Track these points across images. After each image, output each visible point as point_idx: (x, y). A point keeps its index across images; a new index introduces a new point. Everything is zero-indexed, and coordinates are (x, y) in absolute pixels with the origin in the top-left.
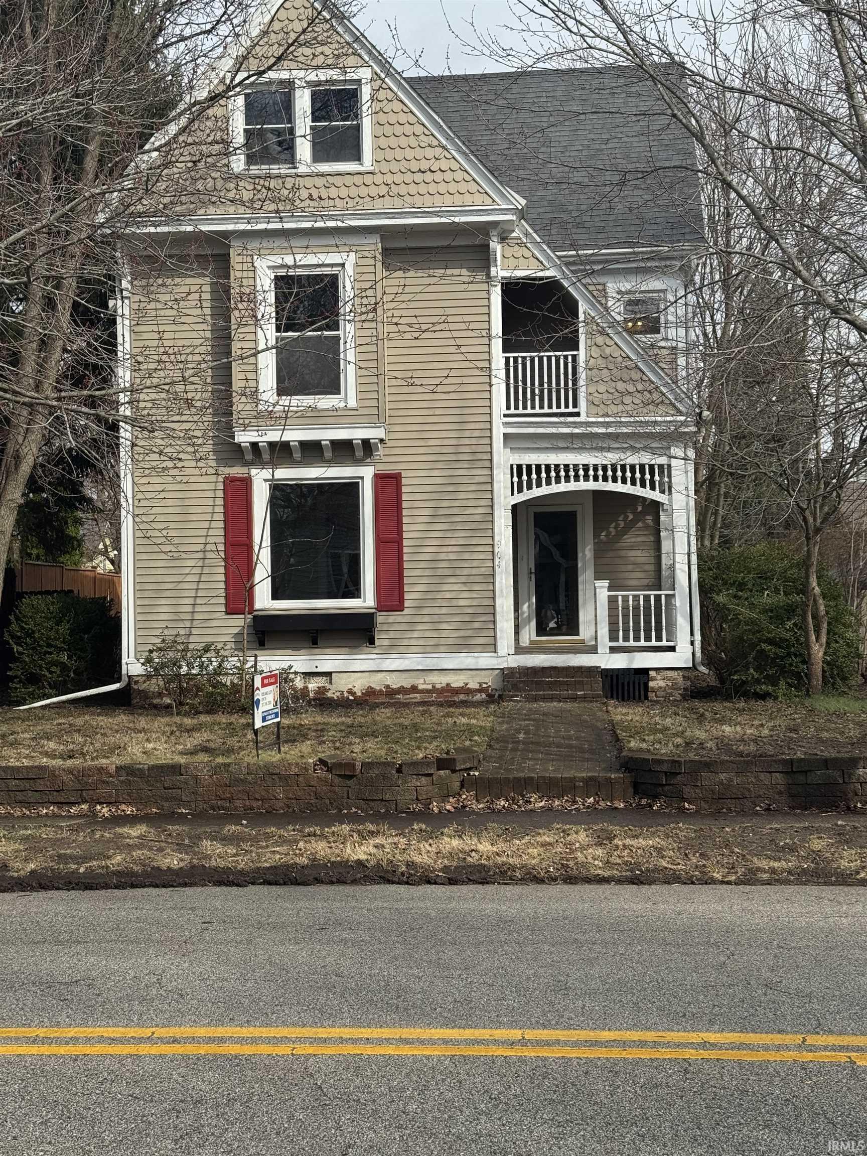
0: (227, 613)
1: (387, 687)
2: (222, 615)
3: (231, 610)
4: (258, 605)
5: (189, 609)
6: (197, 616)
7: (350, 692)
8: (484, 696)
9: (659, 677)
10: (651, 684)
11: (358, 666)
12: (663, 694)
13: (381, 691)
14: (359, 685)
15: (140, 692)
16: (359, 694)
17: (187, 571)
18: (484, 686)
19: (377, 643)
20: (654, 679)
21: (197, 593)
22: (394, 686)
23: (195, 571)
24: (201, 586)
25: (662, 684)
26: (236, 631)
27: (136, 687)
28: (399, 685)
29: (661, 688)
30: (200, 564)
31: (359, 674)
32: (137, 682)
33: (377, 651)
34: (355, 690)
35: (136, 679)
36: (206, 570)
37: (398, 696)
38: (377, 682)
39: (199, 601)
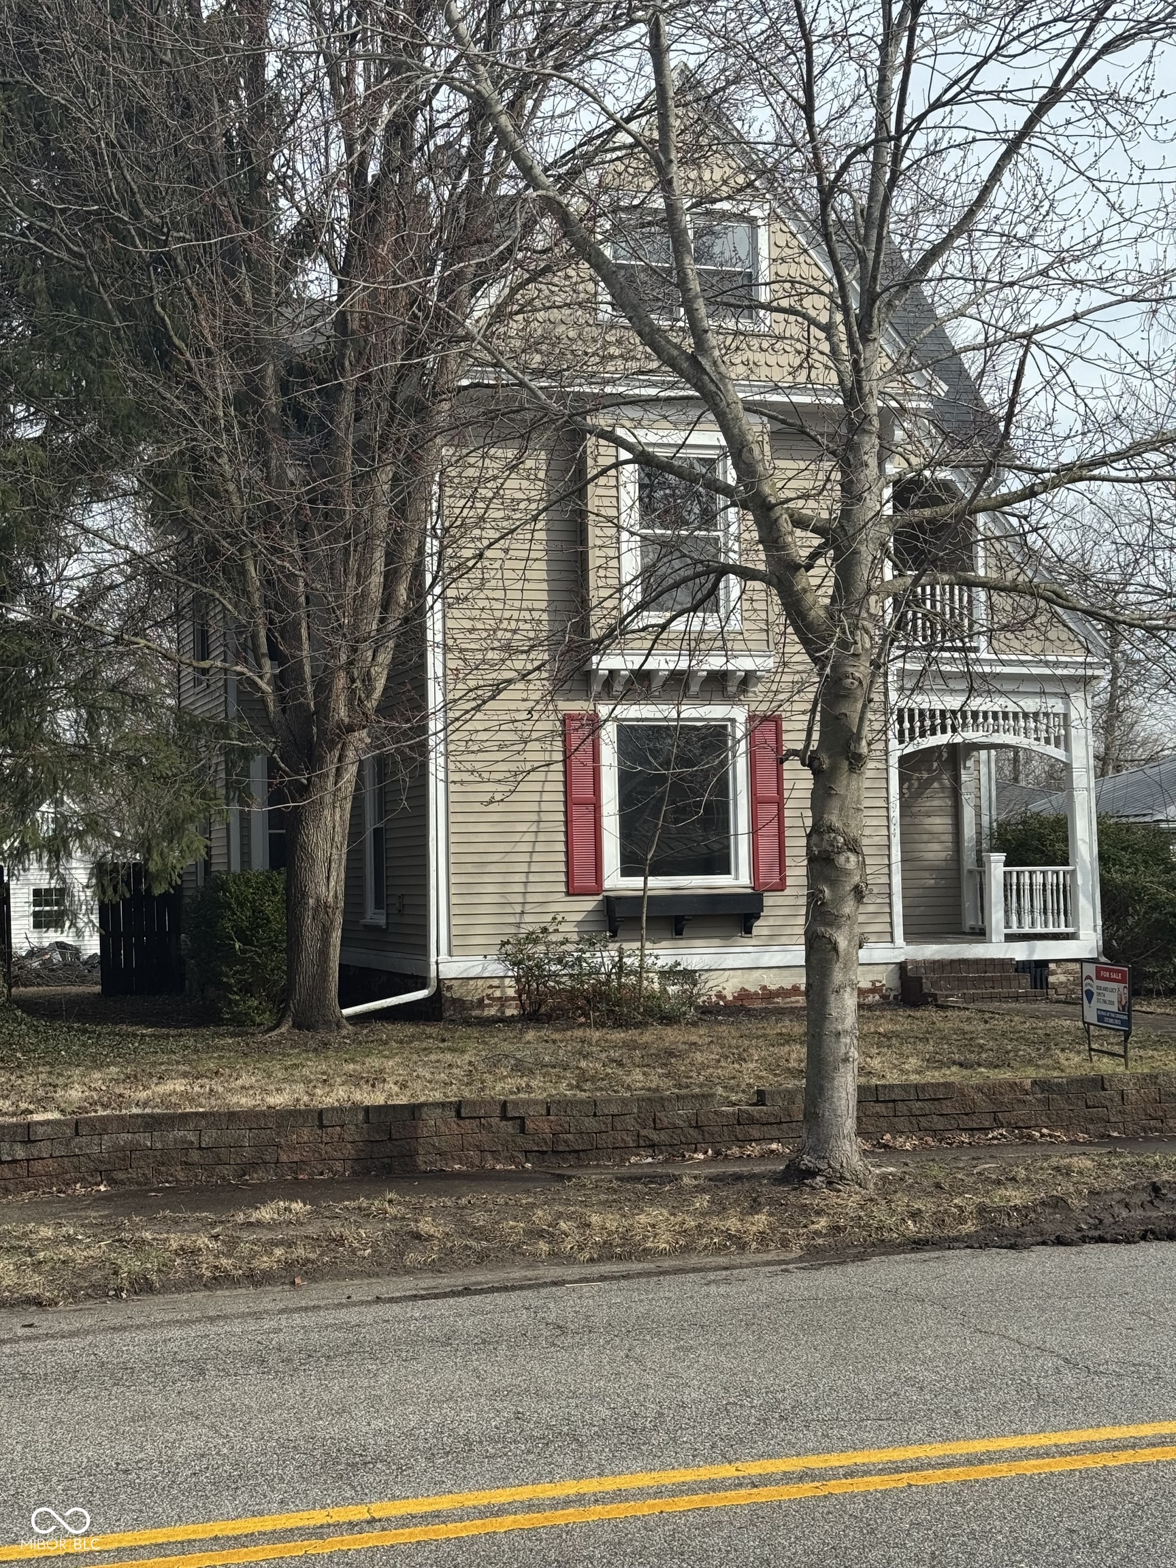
0: (568, 894)
1: (764, 988)
2: (561, 897)
3: (572, 891)
4: (607, 884)
5: (520, 888)
6: (530, 898)
7: (720, 996)
8: (877, 997)
9: (1059, 971)
10: (1051, 979)
11: (730, 962)
12: (1064, 991)
13: (756, 993)
14: (730, 986)
15: (454, 1001)
16: (730, 998)
17: (517, 837)
18: (878, 984)
19: (755, 931)
20: (1054, 973)
21: (529, 867)
22: (773, 988)
23: (528, 837)
24: (536, 857)
25: (1062, 978)
26: (580, 917)
27: (449, 995)
28: (777, 986)
29: (1061, 983)
30: (534, 828)
31: (731, 972)
32: (449, 988)
33: (754, 942)
34: (725, 993)
35: (448, 983)
36: (541, 837)
37: (776, 1000)
38: (752, 983)
39: (532, 878)
